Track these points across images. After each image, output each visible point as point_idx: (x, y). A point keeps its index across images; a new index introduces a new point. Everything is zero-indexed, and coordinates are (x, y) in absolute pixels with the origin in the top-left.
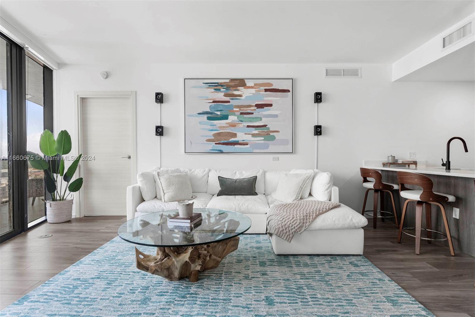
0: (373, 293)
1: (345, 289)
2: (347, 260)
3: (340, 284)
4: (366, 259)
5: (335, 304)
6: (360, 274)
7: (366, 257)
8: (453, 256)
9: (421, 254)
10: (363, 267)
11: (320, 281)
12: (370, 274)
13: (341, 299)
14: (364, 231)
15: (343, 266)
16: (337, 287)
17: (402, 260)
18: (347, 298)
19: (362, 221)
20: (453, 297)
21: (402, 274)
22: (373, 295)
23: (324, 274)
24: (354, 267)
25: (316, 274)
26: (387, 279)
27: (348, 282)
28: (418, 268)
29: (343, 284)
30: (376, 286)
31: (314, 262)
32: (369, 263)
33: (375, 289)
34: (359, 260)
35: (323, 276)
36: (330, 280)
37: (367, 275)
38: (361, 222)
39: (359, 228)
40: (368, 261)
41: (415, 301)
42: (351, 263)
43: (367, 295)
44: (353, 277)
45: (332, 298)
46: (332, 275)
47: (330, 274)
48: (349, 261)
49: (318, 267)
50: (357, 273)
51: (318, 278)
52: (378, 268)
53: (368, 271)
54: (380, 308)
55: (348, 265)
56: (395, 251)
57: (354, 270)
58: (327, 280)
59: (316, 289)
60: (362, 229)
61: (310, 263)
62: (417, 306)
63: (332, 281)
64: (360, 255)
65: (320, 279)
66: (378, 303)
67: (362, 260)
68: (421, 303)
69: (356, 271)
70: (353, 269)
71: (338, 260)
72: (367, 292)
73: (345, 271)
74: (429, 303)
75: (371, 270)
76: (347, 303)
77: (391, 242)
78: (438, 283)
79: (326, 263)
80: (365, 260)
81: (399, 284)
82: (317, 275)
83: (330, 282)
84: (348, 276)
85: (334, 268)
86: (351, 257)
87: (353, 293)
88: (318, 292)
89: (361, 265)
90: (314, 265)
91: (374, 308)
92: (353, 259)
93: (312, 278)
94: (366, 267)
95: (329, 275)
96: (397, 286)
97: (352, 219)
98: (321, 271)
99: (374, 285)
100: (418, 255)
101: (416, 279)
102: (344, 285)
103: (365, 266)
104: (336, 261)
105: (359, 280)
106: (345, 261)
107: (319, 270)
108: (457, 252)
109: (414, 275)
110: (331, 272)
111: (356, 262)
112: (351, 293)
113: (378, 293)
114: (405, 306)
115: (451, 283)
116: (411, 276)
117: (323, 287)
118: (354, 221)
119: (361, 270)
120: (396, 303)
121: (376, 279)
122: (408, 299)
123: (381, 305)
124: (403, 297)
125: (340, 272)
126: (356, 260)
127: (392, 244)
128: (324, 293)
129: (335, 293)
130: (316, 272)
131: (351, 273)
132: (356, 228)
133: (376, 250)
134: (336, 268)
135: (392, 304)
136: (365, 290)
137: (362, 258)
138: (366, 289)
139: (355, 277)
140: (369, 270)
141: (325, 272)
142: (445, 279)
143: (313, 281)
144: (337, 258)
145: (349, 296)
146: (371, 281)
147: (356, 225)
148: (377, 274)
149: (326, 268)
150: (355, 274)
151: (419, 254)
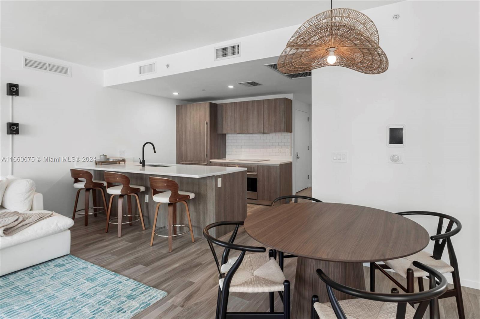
0: (76, 281)
1: (47, 290)
2: (52, 264)
3: (43, 287)
4: (73, 257)
5: (35, 306)
6: (65, 271)
7: (73, 255)
8: (144, 230)
9: (122, 236)
10: (68, 264)
11: (18, 295)
12: (74, 268)
13: (43, 299)
14: (71, 232)
15: (47, 271)
16: (39, 291)
17: (106, 246)
18: (49, 296)
19: (69, 222)
20: (135, 258)
21: (103, 257)
22: (75, 282)
23: (24, 286)
24: (60, 267)
25: (12, 291)
26: (89, 265)
27: (52, 282)
28: (117, 248)
29: (45, 287)
30: (79, 275)
31: (9, 281)
32: (75, 259)
33: (78, 277)
34: (65, 260)
35: (22, 289)
36: (31, 289)
37: (71, 270)
38: (67, 225)
39: (65, 230)
40: (75, 257)
41: (109, 272)
42: (56, 266)
43: (70, 285)
44: (56, 277)
45: (33, 302)
46: (33, 284)
47: (30, 284)
48: (54, 265)
49: (15, 284)
50: (61, 272)
51: (15, 293)
52: (83, 259)
53: (73, 266)
54: (80, 289)
55: (53, 268)
56: (101, 240)
57: (59, 271)
58: (27, 290)
59: (12, 304)
60: (68, 230)
61: (3, 284)
62: (110, 274)
63: (33, 289)
64: (67, 255)
65: (18, 293)
66: (79, 286)
67: (68, 259)
68: (113, 271)
69: (61, 270)
70: (58, 269)
71: (41, 268)
72: (70, 282)
73: (49, 274)
74: (119, 269)
75: (76, 264)
76: (48, 300)
77: (100, 234)
78: (128, 253)
79: (25, 276)
80: (71, 258)
81: (99, 265)
82: (14, 291)
83: (30, 291)
84: (52, 277)
85: (36, 277)
86: (57, 260)
87: (55, 289)
88: (14, 305)
89: (67, 264)
90: (10, 284)
91: (75, 291)
92: (59, 261)
93: (7, 297)
94: (72, 263)
95: (29, 286)
96: (97, 267)
97: (57, 224)
98: (19, 286)
99: (77, 275)
100: (120, 238)
101: (114, 256)
102: (47, 287)
103: (70, 262)
104: (39, 270)
105: (63, 277)
106: (49, 266)
107: (17, 285)
108: (147, 226)
109: (113, 254)
110: (32, 282)
111: (62, 263)
112: (54, 290)
113: (80, 279)
114: (100, 278)
115: (138, 249)
116: (111, 255)
117: (22, 298)
118: (59, 225)
119: (67, 268)
120: (94, 280)
121: (81, 269)
122: (104, 272)
123: (80, 287)
124: (100, 273)
125: (43, 278)
126: (62, 261)
127: (100, 235)
128: (23, 303)
129: (36, 297)
130: (12, 290)
131: (55, 274)
132: (61, 231)
133: (84, 245)
134: (38, 276)
135: (91, 282)
136: (68, 281)
137: (69, 257)
138: (70, 280)
139: (59, 275)
140: (74, 264)
141: (24, 285)
142: (135, 248)
143: (9, 298)
144: (40, 266)
145: (51, 293)
146: (75, 272)
147: (62, 228)
148: (82, 265)
149: (25, 281)
150: (60, 273)
151: (120, 236)
